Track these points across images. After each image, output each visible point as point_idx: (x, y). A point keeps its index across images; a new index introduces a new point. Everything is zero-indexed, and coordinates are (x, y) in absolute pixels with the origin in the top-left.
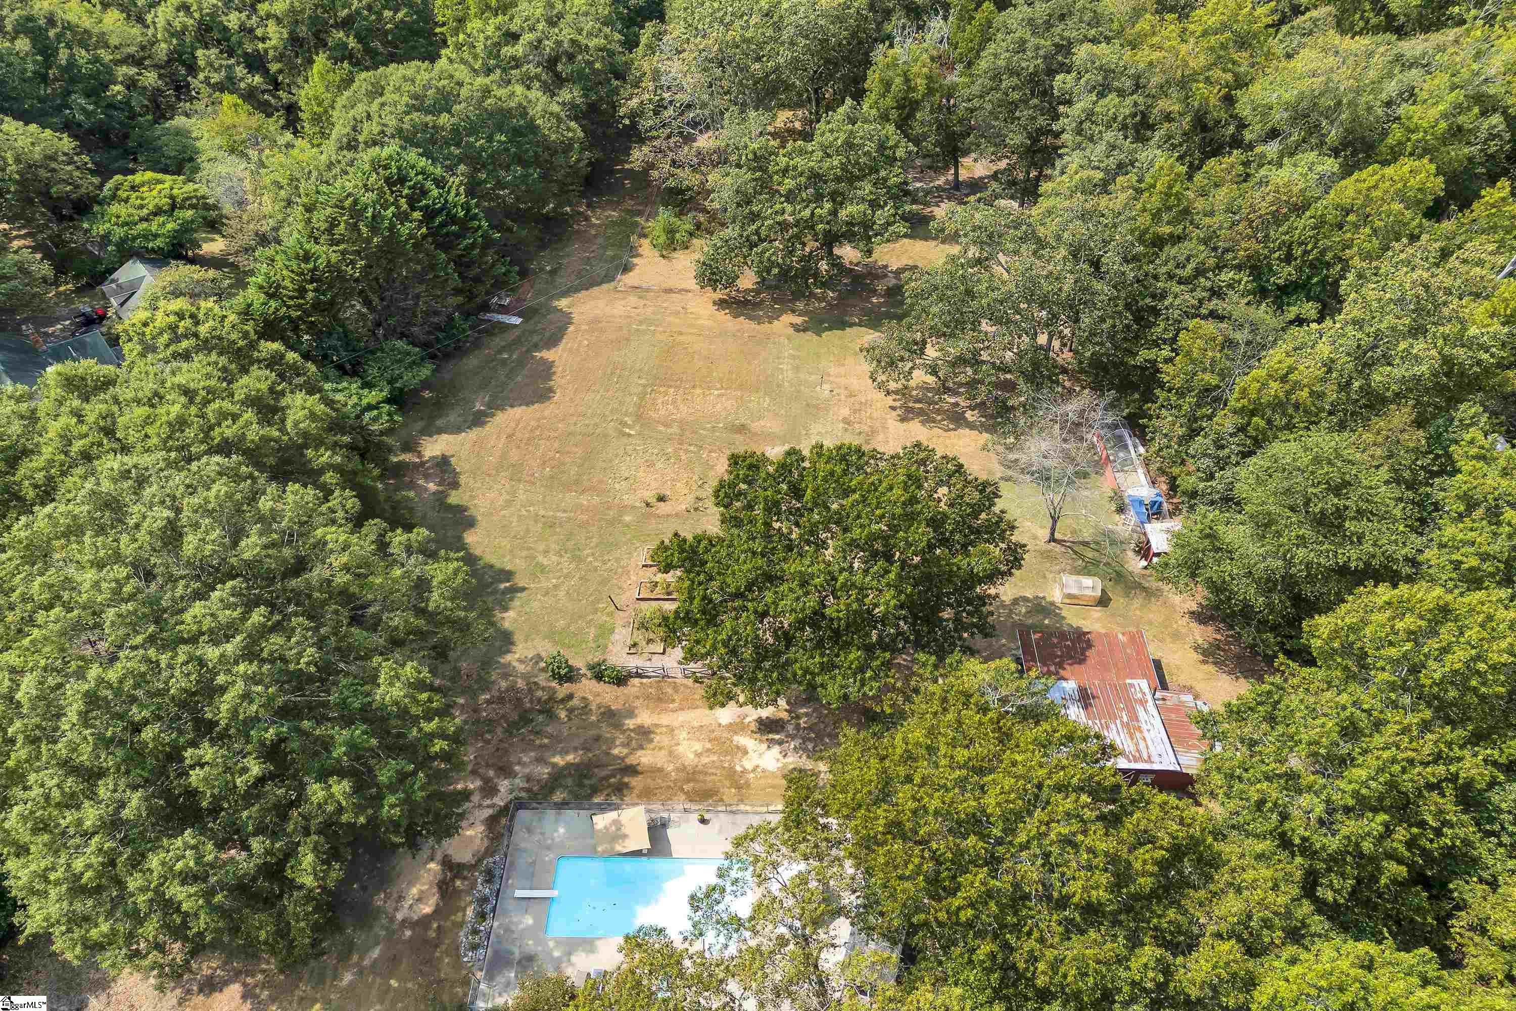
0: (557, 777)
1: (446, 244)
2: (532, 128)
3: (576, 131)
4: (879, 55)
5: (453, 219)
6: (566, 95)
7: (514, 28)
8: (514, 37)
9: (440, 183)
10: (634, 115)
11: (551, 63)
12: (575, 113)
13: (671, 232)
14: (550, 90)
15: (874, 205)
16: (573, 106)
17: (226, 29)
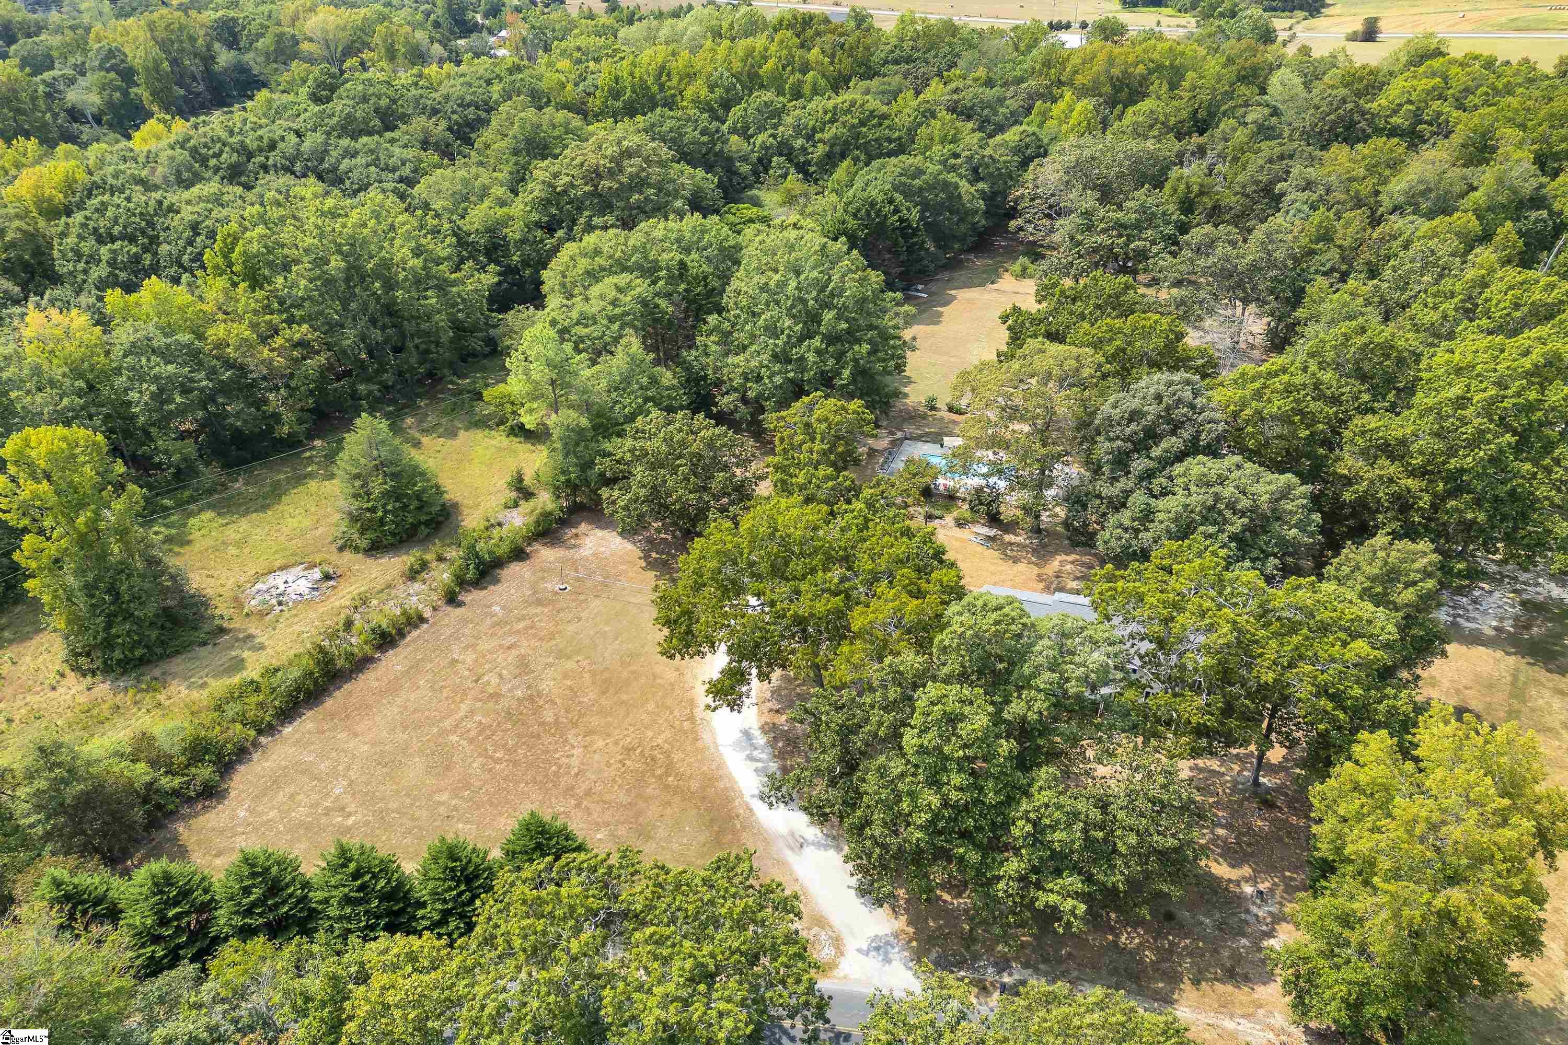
0: (926, 434)
1: (905, 237)
2: (960, 197)
3: (981, 204)
4: (1175, 172)
5: (910, 226)
6: (981, 185)
7: (958, 150)
8: (956, 156)
9: (908, 209)
10: (1016, 201)
11: (975, 170)
12: (983, 195)
13: (1024, 269)
14: (971, 183)
15: (1153, 243)
16: (982, 192)
17: (792, 148)
